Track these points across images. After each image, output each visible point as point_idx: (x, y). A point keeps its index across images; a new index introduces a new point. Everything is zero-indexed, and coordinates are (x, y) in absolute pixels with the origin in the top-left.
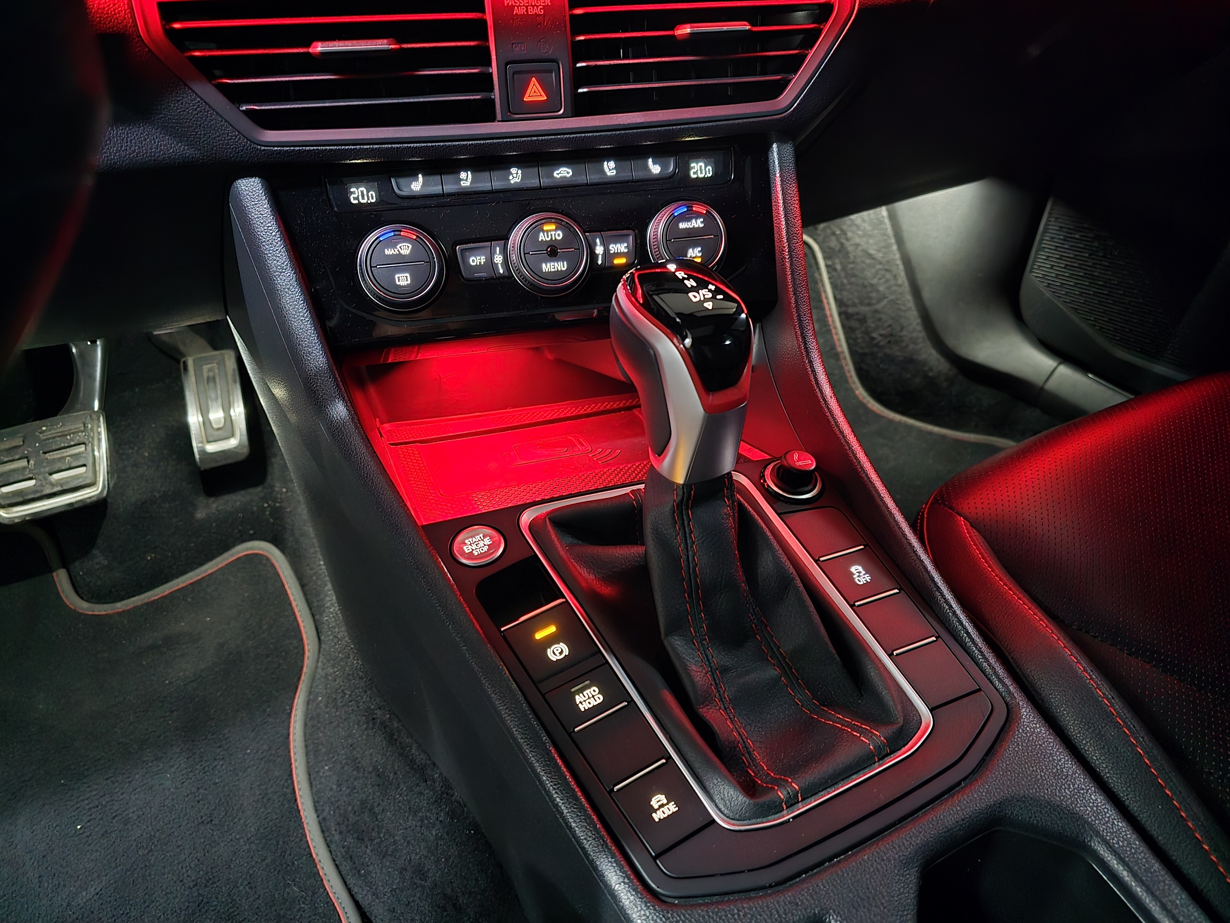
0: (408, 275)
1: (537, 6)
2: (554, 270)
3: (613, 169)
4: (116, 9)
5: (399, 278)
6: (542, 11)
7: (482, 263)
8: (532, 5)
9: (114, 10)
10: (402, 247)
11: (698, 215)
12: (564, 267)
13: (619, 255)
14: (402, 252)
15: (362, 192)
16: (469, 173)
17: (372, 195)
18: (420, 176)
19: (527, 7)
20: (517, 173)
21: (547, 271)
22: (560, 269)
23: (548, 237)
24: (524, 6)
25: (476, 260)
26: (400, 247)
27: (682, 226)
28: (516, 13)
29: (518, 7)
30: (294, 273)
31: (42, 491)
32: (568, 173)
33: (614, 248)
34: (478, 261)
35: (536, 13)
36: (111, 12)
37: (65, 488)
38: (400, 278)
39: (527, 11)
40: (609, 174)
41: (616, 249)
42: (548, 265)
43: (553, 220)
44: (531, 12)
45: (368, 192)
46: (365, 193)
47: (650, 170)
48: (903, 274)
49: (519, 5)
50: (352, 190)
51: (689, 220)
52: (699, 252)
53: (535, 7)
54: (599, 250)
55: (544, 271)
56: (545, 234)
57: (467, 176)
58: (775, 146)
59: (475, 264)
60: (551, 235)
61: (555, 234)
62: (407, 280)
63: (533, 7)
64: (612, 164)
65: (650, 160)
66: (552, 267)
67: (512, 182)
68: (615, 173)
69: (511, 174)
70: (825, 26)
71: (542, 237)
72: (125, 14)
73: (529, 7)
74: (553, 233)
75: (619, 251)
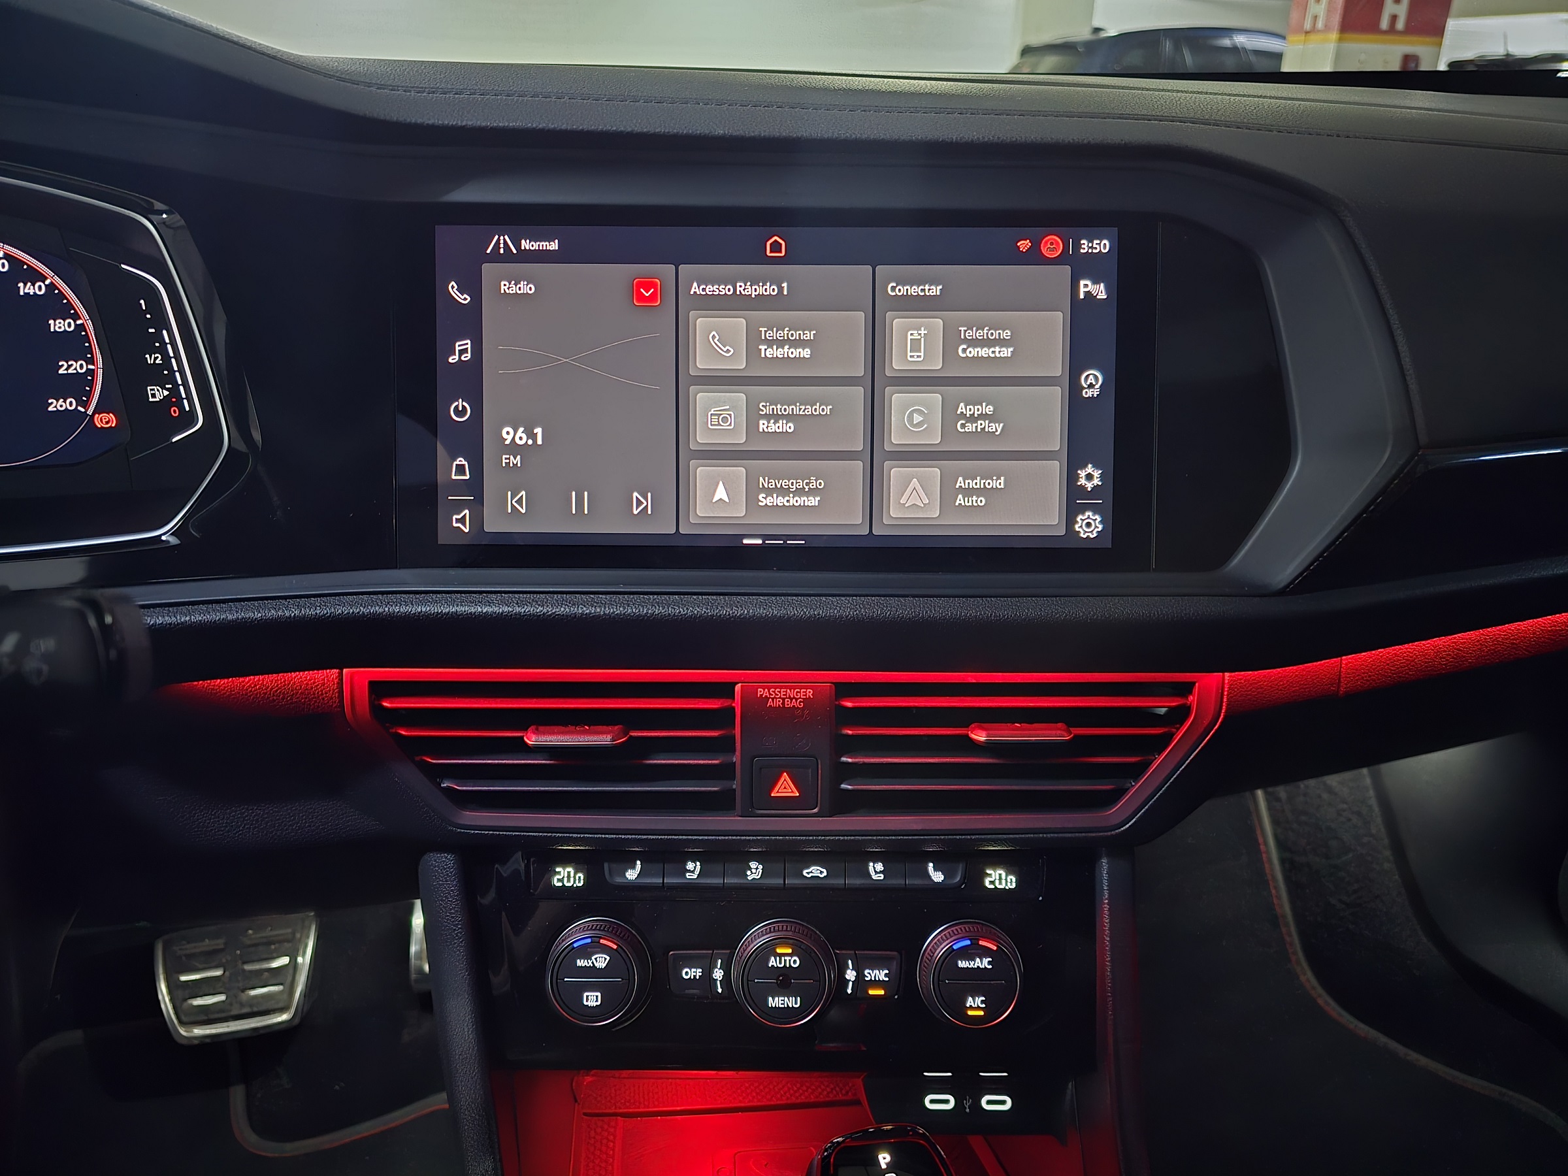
0: (599, 994)
1: (796, 699)
2: (783, 1006)
3: (880, 872)
4: (324, 689)
5: (587, 996)
6: (802, 704)
7: (698, 977)
8: (790, 697)
9: (322, 691)
10: (598, 959)
11: (985, 952)
12: (796, 1003)
13: (876, 983)
14: (597, 965)
15: (569, 873)
16: (698, 863)
17: (580, 877)
18: (638, 862)
19: (783, 699)
20: (757, 868)
21: (774, 1006)
22: (791, 1006)
23: (780, 963)
24: (780, 698)
25: (691, 973)
26: (596, 959)
27: (962, 964)
28: (770, 706)
29: (773, 699)
30: (468, 975)
31: (230, 1011)
32: (821, 872)
33: (870, 974)
34: (693, 974)
35: (794, 706)
36: (318, 693)
37: (255, 1009)
38: (589, 997)
39: (783, 703)
40: (875, 877)
41: (873, 976)
42: (776, 999)
43: (791, 941)
44: (788, 705)
45: (575, 874)
46: (572, 874)
47: (929, 877)
48: (1379, 820)
49: (775, 697)
50: (558, 869)
51: (971, 958)
52: (982, 1002)
53: (794, 700)
54: (851, 975)
55: (770, 1006)
56: (778, 958)
57: (695, 867)
58: (1104, 861)
59: (688, 977)
60: (785, 960)
61: (790, 960)
62: (597, 1001)
63: (791, 699)
64: (879, 867)
65: (931, 865)
66: (780, 1002)
67: (750, 878)
68: (882, 878)
69: (750, 869)
70: (1178, 729)
71: (772, 962)
72: (333, 694)
73: (786, 700)
74: (788, 958)
75: (877, 979)
